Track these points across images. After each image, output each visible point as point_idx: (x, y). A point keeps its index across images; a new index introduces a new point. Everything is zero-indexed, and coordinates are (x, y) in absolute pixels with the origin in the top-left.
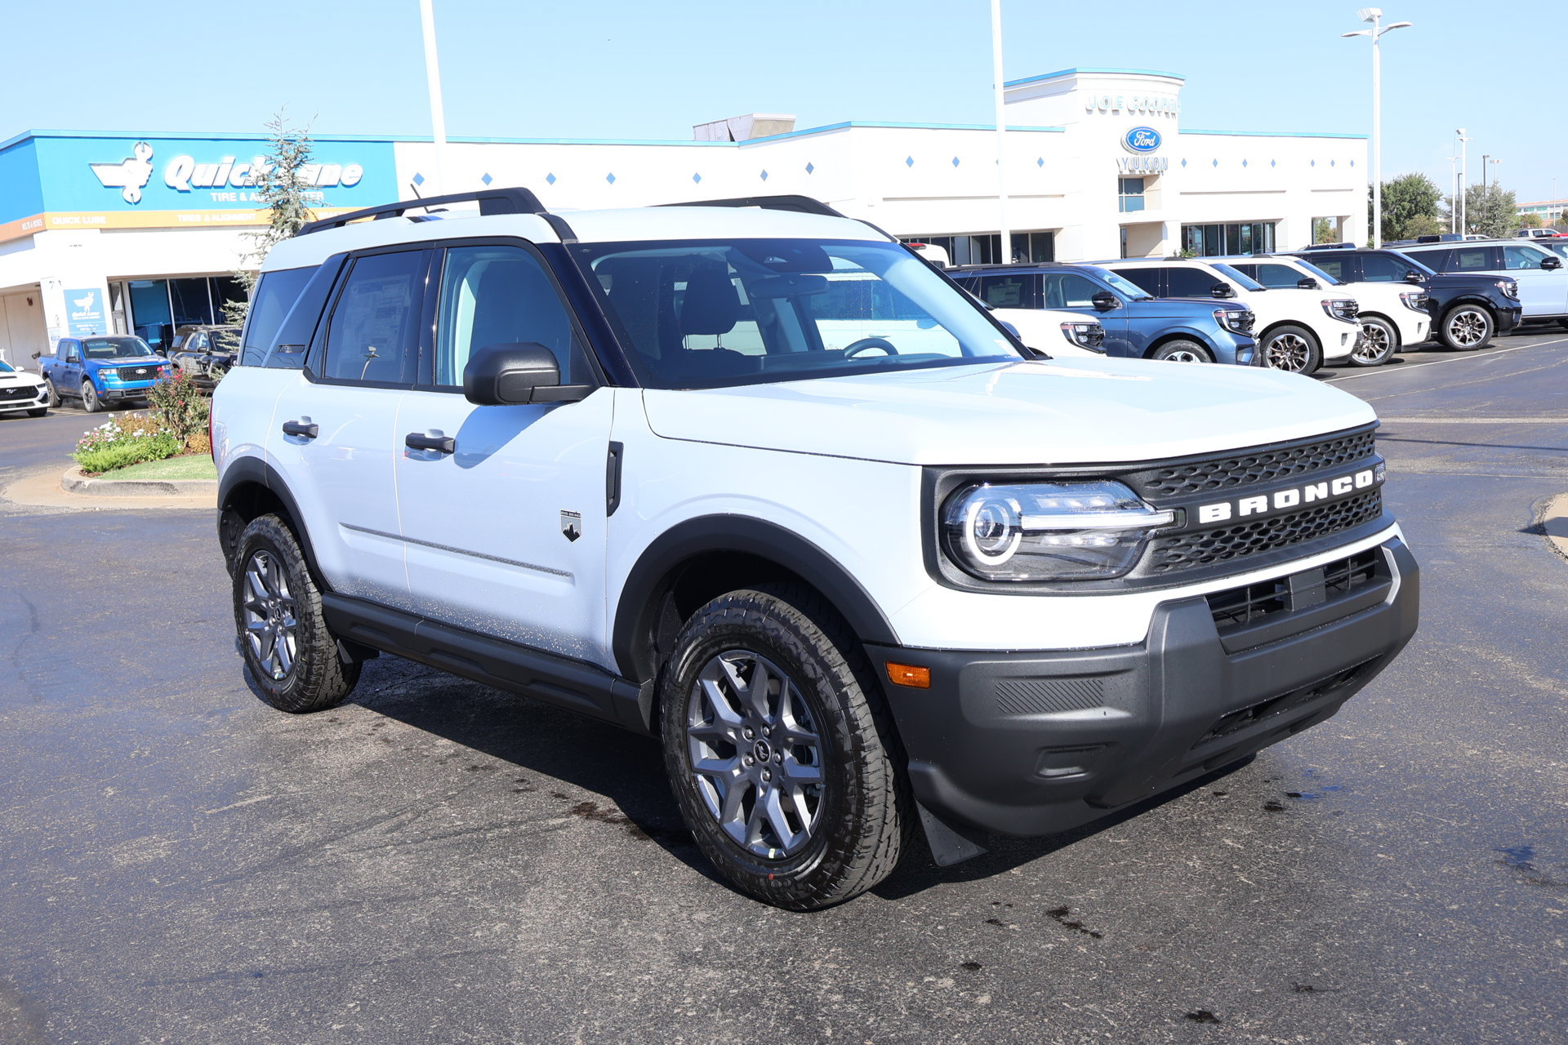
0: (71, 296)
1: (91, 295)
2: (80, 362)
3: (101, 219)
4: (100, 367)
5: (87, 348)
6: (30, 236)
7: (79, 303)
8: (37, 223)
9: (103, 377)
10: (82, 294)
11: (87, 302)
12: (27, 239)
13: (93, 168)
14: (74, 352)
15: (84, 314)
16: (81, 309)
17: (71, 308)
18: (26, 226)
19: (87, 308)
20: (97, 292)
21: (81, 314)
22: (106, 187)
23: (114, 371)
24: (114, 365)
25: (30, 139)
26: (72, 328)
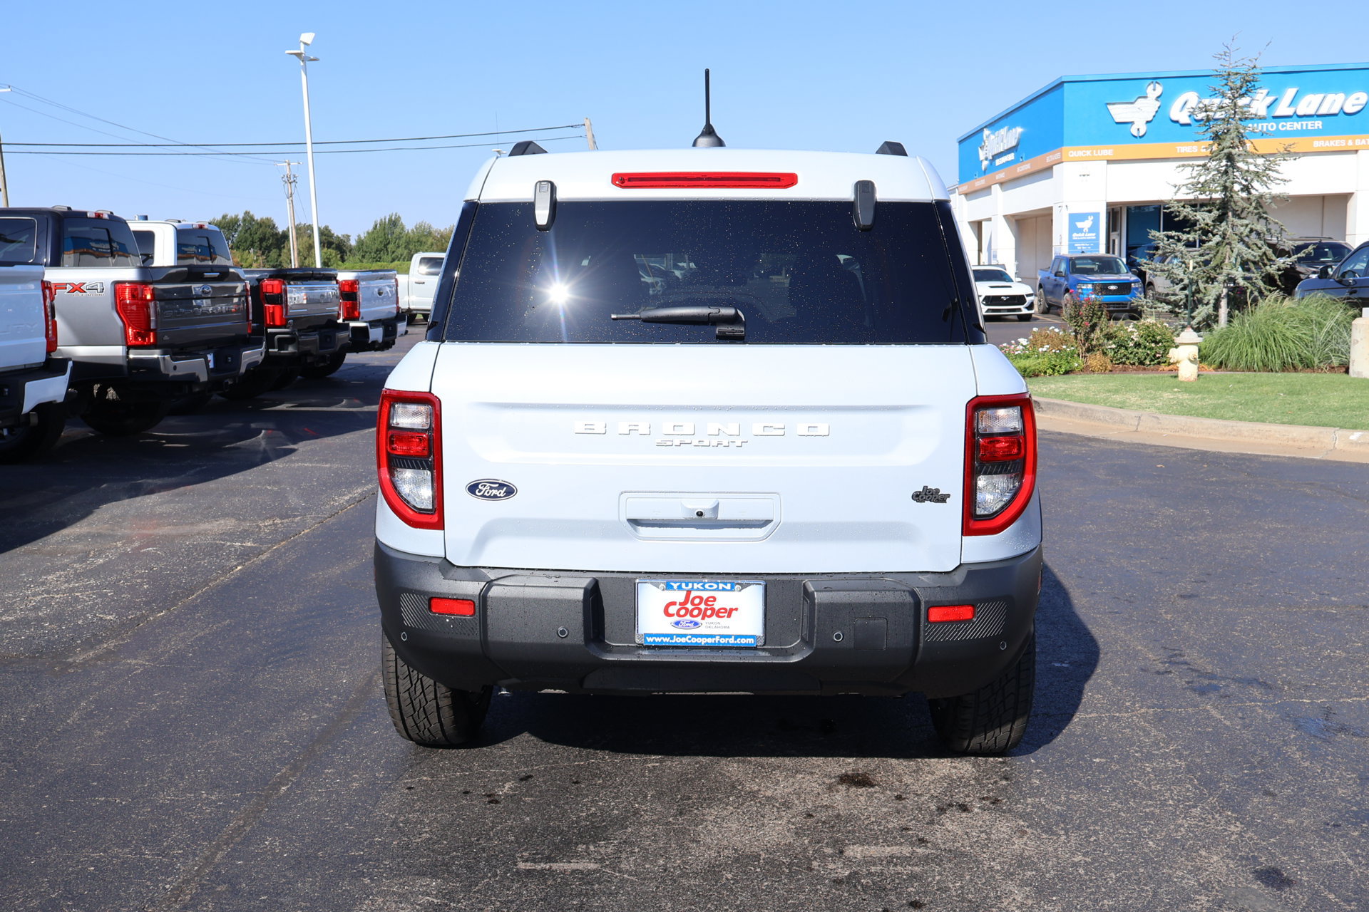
0: (1074, 218)
1: (1091, 218)
2: (1066, 277)
3: (1108, 152)
4: (1079, 282)
5: (1074, 264)
6: (1050, 168)
7: (1079, 225)
8: (1057, 156)
9: (1080, 291)
10: (1083, 217)
11: (1086, 225)
12: (1047, 171)
13: (1109, 107)
14: (1063, 267)
15: (1083, 234)
16: (1081, 230)
17: (1073, 229)
18: (1049, 158)
19: (1086, 229)
20: (1096, 215)
21: (1080, 235)
22: (1117, 123)
23: (1090, 286)
24: (1091, 280)
25: (1060, 85)
26: (1071, 246)
